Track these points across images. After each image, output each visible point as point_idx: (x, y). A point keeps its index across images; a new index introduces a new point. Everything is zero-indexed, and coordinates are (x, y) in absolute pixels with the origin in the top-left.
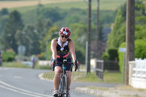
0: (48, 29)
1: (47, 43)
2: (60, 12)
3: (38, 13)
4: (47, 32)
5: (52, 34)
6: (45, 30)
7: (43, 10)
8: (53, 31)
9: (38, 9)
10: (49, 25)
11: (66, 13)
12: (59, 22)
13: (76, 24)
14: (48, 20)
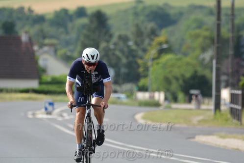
0: (152, 40)
1: (150, 63)
2: (172, 12)
3: (136, 14)
4: (150, 45)
5: (158, 47)
6: (147, 41)
7: (144, 8)
8: (160, 44)
9: (135, 8)
10: (154, 33)
11: (181, 14)
12: (170, 29)
13: (198, 31)
14: (151, 25)
